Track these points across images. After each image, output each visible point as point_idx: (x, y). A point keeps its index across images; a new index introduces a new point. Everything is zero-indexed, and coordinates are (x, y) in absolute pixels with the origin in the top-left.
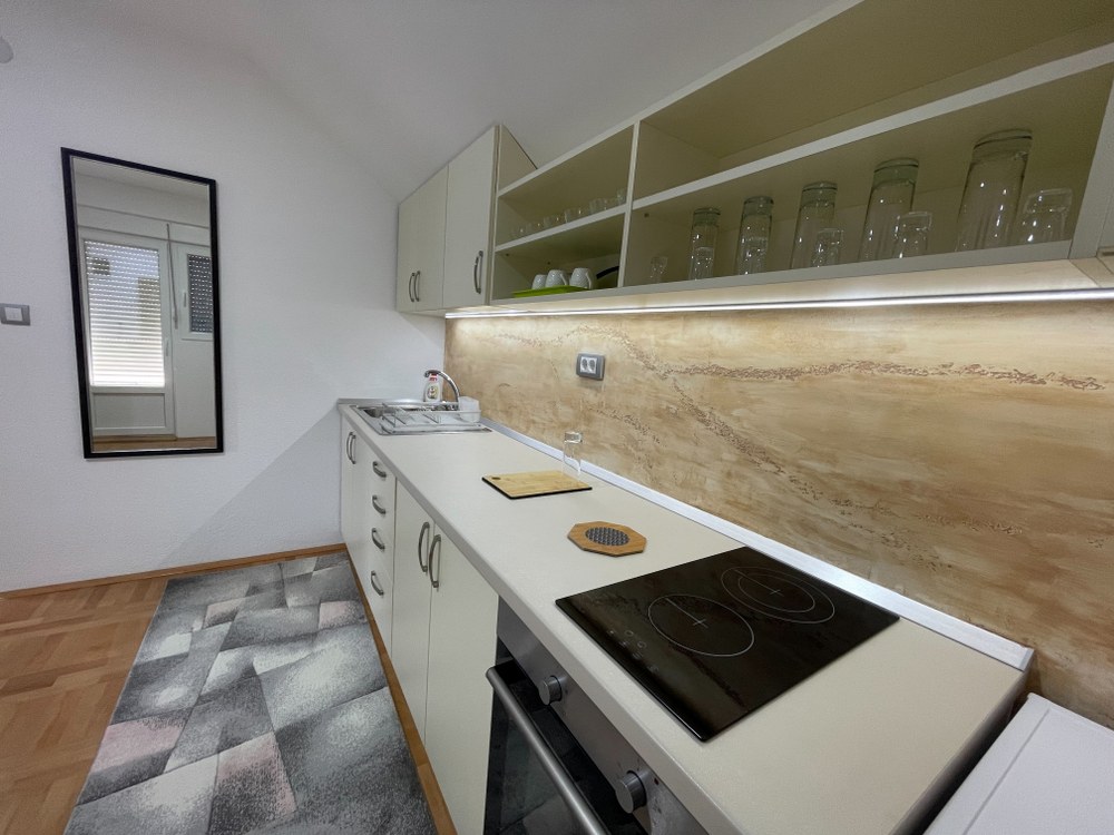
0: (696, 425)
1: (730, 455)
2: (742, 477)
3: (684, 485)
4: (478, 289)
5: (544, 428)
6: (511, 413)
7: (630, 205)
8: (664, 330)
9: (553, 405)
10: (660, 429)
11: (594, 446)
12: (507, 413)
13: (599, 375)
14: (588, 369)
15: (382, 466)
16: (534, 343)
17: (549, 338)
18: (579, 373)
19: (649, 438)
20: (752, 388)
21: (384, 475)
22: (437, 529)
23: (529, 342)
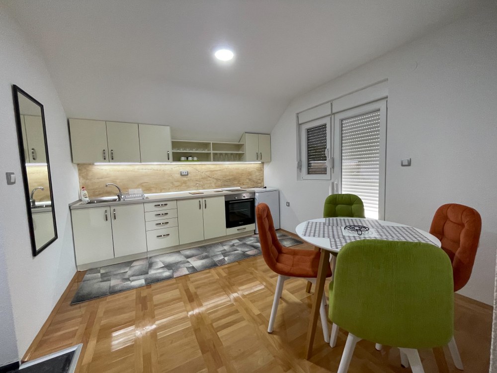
0: (209, 178)
1: (215, 181)
2: (217, 183)
3: (209, 187)
4: (169, 159)
5: (169, 189)
6: (151, 190)
7: (212, 152)
8: (200, 166)
9: (172, 183)
10: (203, 180)
11: (188, 188)
12: (148, 190)
13: (188, 175)
14: (184, 174)
15: (163, 203)
16: (160, 170)
17: (167, 169)
18: (181, 175)
19: (201, 183)
20: (216, 172)
21: (166, 205)
22: (204, 200)
23: (157, 170)
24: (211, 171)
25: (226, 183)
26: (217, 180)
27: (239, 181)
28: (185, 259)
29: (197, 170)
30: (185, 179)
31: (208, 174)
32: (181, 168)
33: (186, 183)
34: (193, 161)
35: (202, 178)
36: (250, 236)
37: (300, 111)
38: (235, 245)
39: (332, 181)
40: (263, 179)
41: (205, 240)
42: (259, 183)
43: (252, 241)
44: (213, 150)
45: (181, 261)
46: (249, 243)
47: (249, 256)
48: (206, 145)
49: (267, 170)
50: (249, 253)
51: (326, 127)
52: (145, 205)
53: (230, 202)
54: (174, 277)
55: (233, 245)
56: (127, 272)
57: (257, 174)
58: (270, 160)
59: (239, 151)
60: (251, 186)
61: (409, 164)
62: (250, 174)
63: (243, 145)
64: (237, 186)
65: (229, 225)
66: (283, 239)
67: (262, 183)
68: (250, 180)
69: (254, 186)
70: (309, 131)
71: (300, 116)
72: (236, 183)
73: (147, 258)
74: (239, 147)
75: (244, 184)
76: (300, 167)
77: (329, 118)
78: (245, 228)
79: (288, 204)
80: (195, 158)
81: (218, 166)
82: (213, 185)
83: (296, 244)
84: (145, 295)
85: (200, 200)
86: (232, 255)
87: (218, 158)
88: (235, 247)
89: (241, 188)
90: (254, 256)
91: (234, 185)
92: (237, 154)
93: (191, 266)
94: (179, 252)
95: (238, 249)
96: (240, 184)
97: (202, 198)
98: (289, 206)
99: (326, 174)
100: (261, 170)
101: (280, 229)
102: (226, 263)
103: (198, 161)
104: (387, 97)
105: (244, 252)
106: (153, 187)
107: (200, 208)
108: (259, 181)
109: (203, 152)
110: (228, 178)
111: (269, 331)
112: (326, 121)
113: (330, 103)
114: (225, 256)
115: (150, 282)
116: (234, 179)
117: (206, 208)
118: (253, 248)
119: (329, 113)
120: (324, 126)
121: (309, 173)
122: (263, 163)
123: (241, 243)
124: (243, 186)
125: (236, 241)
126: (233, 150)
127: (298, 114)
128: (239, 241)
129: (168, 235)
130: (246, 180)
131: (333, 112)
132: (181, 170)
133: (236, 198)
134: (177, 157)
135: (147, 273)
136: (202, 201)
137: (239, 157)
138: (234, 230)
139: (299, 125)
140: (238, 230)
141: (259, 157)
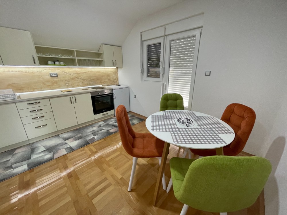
0: (77, 79)
1: (82, 81)
2: (84, 82)
3: (78, 86)
4: (35, 63)
5: (41, 89)
6: (23, 89)
7: (76, 58)
8: (68, 69)
9: (43, 83)
10: (72, 81)
11: (59, 87)
12: (20, 89)
13: (57, 76)
14: (54, 75)
15: (37, 101)
16: (29, 72)
17: (36, 71)
18: (51, 76)
19: (70, 82)
20: (82, 74)
21: (39, 102)
22: (73, 96)
23: (26, 72)
24: (78, 73)
25: (91, 82)
26: (84, 80)
27: (101, 81)
28: (64, 141)
29: (65, 73)
30: (55, 79)
31: (75, 75)
32: (50, 70)
33: (57, 83)
34: (60, 65)
35: (71, 79)
36: (111, 118)
37: (143, 31)
38: (102, 125)
39: (163, 82)
40: (118, 80)
41: (79, 125)
42: (115, 82)
43: (113, 122)
44: (77, 56)
45: (60, 144)
46: (111, 123)
47: (111, 133)
48: (71, 52)
49: (120, 72)
50: (112, 131)
51: (160, 45)
52: (17, 104)
53: (95, 97)
54: (55, 158)
55: (100, 126)
56: (9, 160)
57: (114, 75)
58: (122, 67)
59: (99, 58)
60: (110, 84)
61: (209, 75)
62: (108, 75)
63: (102, 53)
64: (99, 85)
65: (96, 112)
66: (132, 119)
67: (117, 82)
68: (108, 79)
69: (112, 84)
70: (149, 47)
71: (142, 34)
72: (99, 82)
73: (29, 144)
74: (99, 55)
75: (104, 83)
76: (142, 72)
77: (162, 39)
78: (108, 113)
79: (135, 96)
80: (62, 63)
81: (83, 69)
82: (81, 84)
83: (141, 121)
84: (27, 180)
85: (70, 97)
86: (99, 133)
87: (82, 63)
88: (101, 127)
89: (103, 85)
90: (115, 132)
91: (97, 84)
92: (98, 60)
93: (69, 146)
94: (58, 136)
95: (104, 129)
96: (102, 83)
97: (72, 95)
98: (135, 97)
99: (159, 77)
100: (116, 73)
101: (130, 111)
102: (96, 141)
103: (64, 65)
104: (202, 27)
105: (108, 131)
106: (25, 87)
107: (71, 103)
108: (115, 81)
109: (69, 57)
110: (92, 79)
111: (129, 190)
112: (161, 40)
113: (164, 27)
114: (94, 135)
115: (33, 167)
116: (97, 79)
117: (76, 102)
118: (114, 127)
119: (163, 34)
120: (159, 44)
121: (148, 76)
122: (117, 68)
123: (105, 124)
124: (104, 85)
125: (102, 123)
126: (94, 58)
127: (141, 33)
128: (104, 122)
129: (46, 125)
130: (106, 80)
131: (166, 34)
132: (50, 73)
133: (100, 94)
134: (44, 62)
135: (30, 158)
136: (73, 98)
137: (99, 63)
138: (100, 116)
139: (142, 41)
140: (103, 115)
141: (114, 63)
